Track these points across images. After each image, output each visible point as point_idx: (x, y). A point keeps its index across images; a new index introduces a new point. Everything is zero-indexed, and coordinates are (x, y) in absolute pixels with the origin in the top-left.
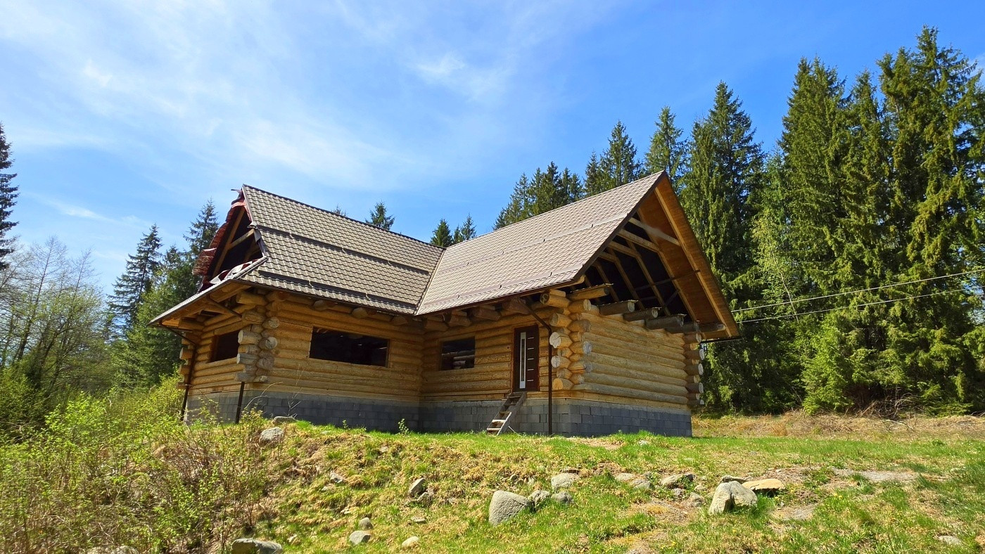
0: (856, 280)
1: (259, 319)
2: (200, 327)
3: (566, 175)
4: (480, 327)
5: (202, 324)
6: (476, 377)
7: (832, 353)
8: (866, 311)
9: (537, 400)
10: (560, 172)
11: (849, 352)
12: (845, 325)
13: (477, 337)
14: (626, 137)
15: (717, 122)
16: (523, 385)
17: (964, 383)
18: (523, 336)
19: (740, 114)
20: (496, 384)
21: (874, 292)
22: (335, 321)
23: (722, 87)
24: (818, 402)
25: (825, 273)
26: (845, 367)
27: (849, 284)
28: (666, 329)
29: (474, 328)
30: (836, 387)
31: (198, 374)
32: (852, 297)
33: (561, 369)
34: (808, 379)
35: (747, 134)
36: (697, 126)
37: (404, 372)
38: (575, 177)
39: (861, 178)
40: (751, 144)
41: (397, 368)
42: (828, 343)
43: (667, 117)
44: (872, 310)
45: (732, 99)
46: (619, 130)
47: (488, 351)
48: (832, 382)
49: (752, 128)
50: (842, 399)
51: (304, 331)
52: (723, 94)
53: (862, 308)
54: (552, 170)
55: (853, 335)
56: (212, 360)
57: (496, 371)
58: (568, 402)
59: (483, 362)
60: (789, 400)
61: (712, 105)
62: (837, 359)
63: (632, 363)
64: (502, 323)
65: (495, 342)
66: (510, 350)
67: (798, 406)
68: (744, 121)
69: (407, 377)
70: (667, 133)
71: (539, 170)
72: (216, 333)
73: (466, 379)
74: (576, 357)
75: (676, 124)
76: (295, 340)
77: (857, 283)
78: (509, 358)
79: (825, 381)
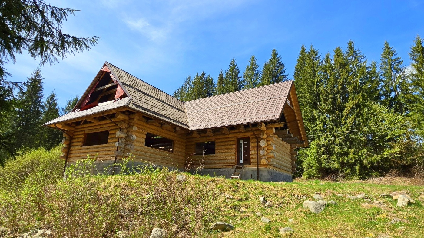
0: (324, 129)
1: (127, 126)
2: (73, 129)
3: (209, 78)
4: (218, 137)
5: (74, 127)
6: (217, 158)
7: (315, 156)
8: (327, 141)
9: (250, 168)
10: (206, 76)
11: (320, 156)
12: (319, 146)
13: (217, 141)
14: (236, 65)
15: (273, 64)
16: (241, 162)
17: (359, 169)
18: (241, 141)
19: (281, 62)
20: (228, 161)
21: (330, 135)
22: (155, 130)
23: (274, 51)
24: (308, 174)
25: (313, 126)
26: (319, 162)
27: (321, 131)
28: (287, 143)
29: (215, 137)
30: (316, 169)
31: (72, 152)
32: (322, 136)
33: (264, 155)
34: (305, 166)
35: (283, 70)
36: (265, 65)
37: (179, 155)
38: (212, 78)
39: (327, 92)
40: (284, 74)
41: (177, 153)
42: (314, 153)
43: (253, 59)
44: (329, 141)
45: (278, 56)
46: (233, 62)
47: (223, 147)
48: (314, 167)
49: (285, 68)
50: (317, 174)
51: (143, 134)
52: (275, 54)
53: (326, 140)
54: (203, 75)
55: (322, 149)
56: (84, 145)
57: (227, 156)
58: (266, 169)
59: (220, 152)
60: (297, 173)
61: (270, 57)
62: (317, 159)
63: (281, 155)
64: (231, 136)
65: (227, 143)
66: (235, 147)
67: (300, 176)
68: (281, 65)
69: (180, 157)
70: (253, 66)
71: (198, 74)
72: (86, 132)
73: (211, 159)
74: (269, 151)
75: (257, 63)
76: (139, 137)
77: (324, 131)
78: (235, 150)
79: (312, 167)
